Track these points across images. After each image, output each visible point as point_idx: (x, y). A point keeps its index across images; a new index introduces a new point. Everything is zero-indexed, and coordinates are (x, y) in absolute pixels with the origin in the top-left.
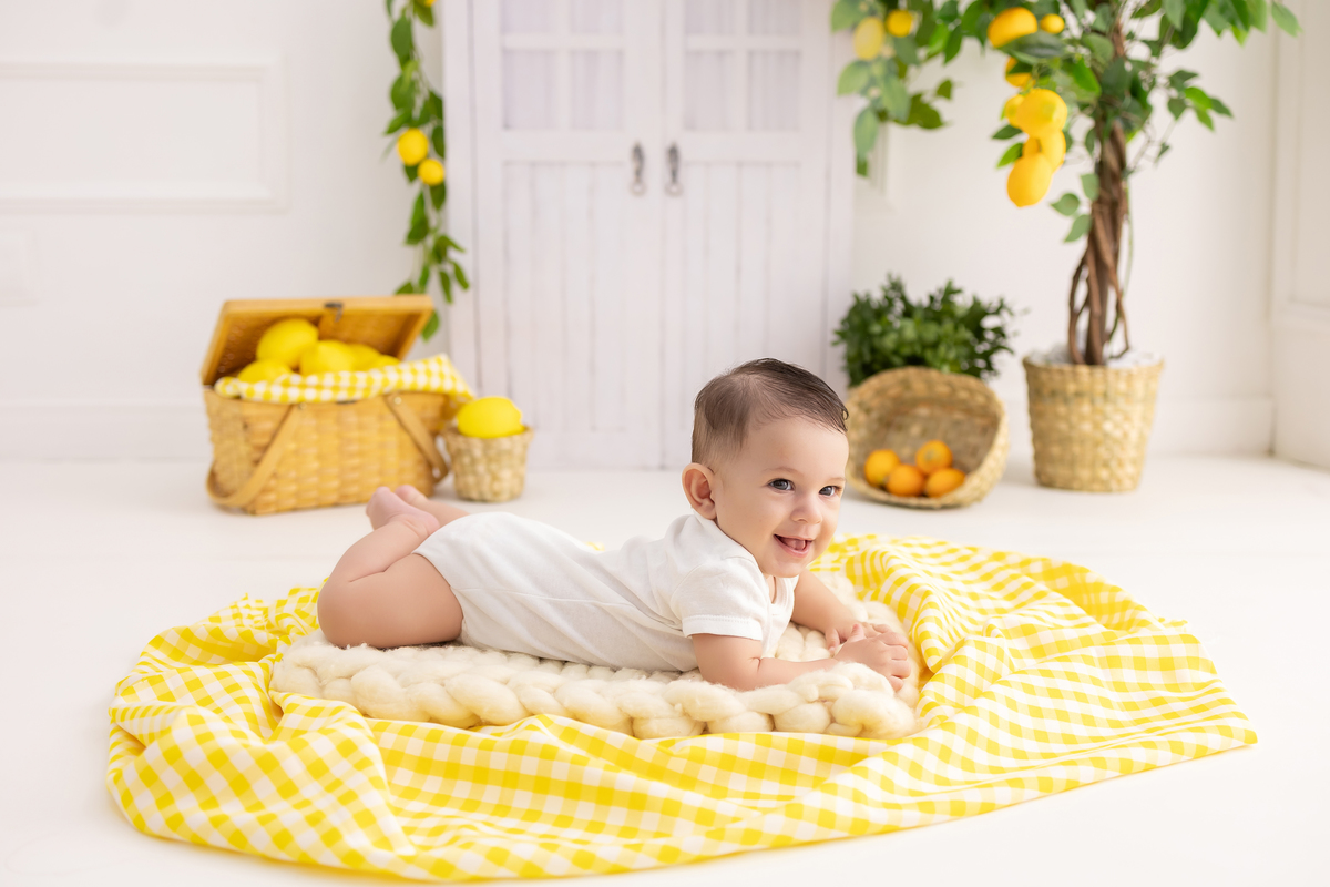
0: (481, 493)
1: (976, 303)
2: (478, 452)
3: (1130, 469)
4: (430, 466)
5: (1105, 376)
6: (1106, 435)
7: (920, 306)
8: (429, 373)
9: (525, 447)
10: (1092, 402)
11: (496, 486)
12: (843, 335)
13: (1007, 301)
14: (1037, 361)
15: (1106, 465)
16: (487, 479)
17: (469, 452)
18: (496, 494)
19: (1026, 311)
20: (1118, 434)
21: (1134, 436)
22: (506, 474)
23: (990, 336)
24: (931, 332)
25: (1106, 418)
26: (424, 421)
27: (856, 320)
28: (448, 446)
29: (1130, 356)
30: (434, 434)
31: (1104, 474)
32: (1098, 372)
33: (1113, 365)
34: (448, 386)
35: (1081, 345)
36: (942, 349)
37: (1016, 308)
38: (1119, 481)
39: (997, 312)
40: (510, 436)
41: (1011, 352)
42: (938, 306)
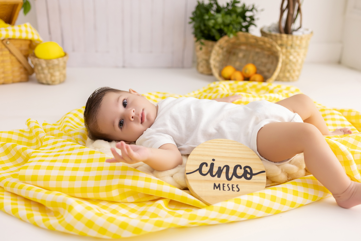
0: (47, 81)
1: (244, 5)
2: (44, 65)
3: (297, 73)
4: (25, 69)
5: (292, 38)
6: (290, 61)
7: (224, 8)
8: (21, 31)
9: (65, 62)
10: (286, 48)
11: (53, 79)
12: (193, 19)
13: (256, 6)
14: (266, 30)
15: (289, 72)
16: (49, 76)
17: (40, 65)
18: (53, 82)
19: (262, 10)
20: (294, 60)
21: (300, 61)
22: (57, 74)
23: (248, 19)
24: (228, 19)
25: (291, 54)
26: (21, 51)
27: (198, 13)
28: (32, 62)
29: (301, 30)
30: (26, 57)
31: (288, 75)
32: (290, 37)
33: (295, 33)
34: (30, 37)
35: (283, 25)
36: (231, 27)
37: (259, 9)
38: (293, 77)
39: (251, 10)
40: (57, 58)
41: (255, 26)
42: (230, 8)
